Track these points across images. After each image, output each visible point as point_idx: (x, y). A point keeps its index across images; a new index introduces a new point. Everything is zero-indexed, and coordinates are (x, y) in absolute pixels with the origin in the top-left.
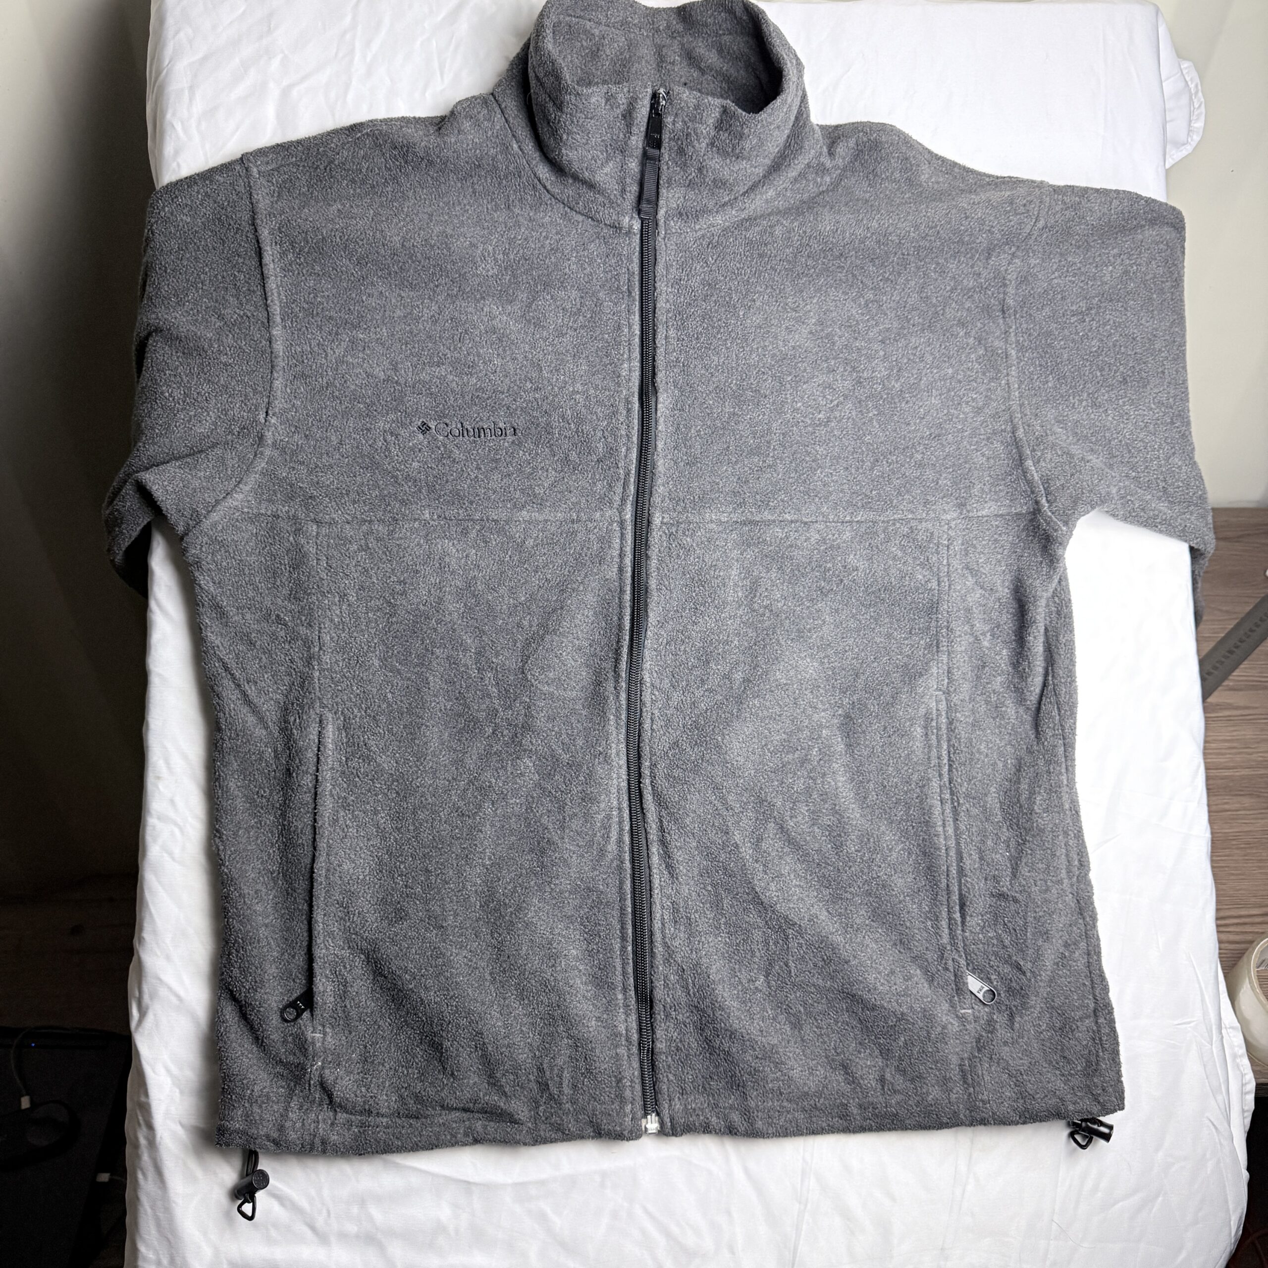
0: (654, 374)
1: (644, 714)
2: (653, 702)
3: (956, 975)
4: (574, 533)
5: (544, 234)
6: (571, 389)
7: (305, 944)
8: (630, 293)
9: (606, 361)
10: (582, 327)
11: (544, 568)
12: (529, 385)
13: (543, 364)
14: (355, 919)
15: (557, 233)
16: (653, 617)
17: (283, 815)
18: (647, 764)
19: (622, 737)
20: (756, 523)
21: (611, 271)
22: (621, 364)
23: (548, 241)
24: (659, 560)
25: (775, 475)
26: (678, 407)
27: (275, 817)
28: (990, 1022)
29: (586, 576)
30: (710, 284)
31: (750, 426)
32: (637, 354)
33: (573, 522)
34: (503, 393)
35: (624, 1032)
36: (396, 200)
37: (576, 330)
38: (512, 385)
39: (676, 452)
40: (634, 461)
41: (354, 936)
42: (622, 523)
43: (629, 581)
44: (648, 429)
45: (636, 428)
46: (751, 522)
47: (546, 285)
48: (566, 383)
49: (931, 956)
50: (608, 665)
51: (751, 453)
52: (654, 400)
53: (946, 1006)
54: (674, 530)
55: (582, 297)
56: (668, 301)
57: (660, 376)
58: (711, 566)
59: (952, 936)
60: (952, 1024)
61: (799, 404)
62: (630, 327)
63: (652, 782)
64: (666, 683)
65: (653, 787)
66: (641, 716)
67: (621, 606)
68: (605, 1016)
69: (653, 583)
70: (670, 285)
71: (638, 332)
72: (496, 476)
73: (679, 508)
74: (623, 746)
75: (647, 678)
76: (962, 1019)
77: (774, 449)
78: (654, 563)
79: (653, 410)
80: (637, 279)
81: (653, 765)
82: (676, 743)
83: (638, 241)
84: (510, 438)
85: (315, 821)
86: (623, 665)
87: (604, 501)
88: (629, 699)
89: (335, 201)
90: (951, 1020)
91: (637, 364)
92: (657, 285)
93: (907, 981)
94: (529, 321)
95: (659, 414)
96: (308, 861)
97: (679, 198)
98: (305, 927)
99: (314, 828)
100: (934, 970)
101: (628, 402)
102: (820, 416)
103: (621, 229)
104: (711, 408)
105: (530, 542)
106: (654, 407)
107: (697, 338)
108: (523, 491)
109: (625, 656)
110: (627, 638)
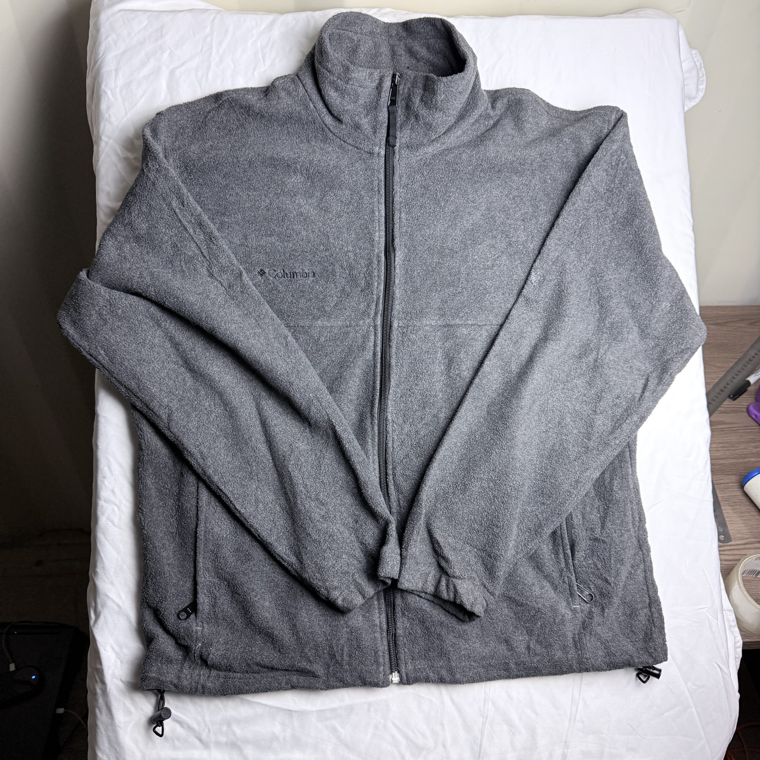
0: (393, 240)
1: (388, 438)
2: (393, 431)
3: (569, 586)
4: (348, 333)
5: (329, 158)
6: (346, 250)
7: (192, 575)
8: (379, 192)
9: (366, 231)
10: (352, 212)
11: (330, 354)
12: (322, 247)
13: (330, 234)
14: (221, 560)
15: (337, 158)
16: (393, 382)
17: (179, 500)
18: (391, 467)
19: (376, 452)
20: (452, 326)
21: (368, 179)
22: (375, 233)
23: (332, 162)
24: (396, 348)
25: (462, 298)
26: (407, 259)
27: (174, 501)
28: (590, 613)
29: (355, 358)
30: (425, 187)
31: (449, 270)
32: (383, 228)
33: (347, 327)
34: (307, 252)
35: (379, 624)
36: (243, 138)
37: (348, 213)
38: (312, 248)
39: (406, 285)
40: (382, 290)
41: (220, 571)
42: (375, 327)
43: (379, 361)
44: (391, 272)
45: (383, 272)
46: (449, 325)
47: (331, 188)
48: (343, 246)
49: (555, 575)
50: (368, 410)
51: (449, 285)
52: (393, 255)
53: (564, 604)
54: (405, 330)
55: (352, 194)
56: (401, 197)
57: (397, 241)
58: (426, 352)
59: (567, 563)
60: (568, 614)
61: (476, 257)
62: (379, 212)
63: (394, 478)
64: (400, 421)
65: (394, 481)
66: (386, 439)
67: (374, 375)
68: (368, 614)
69: (393, 362)
70: (402, 187)
71: (384, 215)
72: (303, 301)
73: (408, 318)
74: (376, 458)
75: (390, 418)
76: (574, 611)
77: (462, 283)
78: (394, 350)
79: (393, 261)
80: (383, 183)
81: (394, 468)
82: (407, 455)
83: (383, 161)
84: (311, 279)
85: (198, 503)
86: (376, 410)
87: (365, 313)
88: (379, 430)
89: (209, 140)
90: (567, 612)
91: (383, 233)
92: (395, 187)
93: (541, 589)
94: (321, 209)
95: (396, 263)
96: (194, 526)
97: (407, 137)
98: (192, 565)
99: (197, 507)
100: (557, 582)
101: (379, 256)
102: (488, 263)
103: (373, 154)
104: (426, 260)
105: (323, 339)
106: (393, 259)
107: (417, 219)
108: (318, 309)
109: (377, 405)
110: (378, 394)
